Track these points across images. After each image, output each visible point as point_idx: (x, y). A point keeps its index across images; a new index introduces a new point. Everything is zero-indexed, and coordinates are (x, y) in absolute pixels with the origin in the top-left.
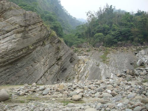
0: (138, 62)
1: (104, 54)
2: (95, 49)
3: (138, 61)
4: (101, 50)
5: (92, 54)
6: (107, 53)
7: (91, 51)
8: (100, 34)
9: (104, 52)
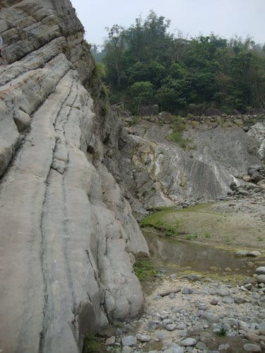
0: (261, 149)
1: (174, 132)
2: (149, 120)
3: (259, 147)
4: (164, 123)
5: (145, 131)
6: (181, 130)
7: (138, 125)
8: (147, 84)
9: (171, 128)
